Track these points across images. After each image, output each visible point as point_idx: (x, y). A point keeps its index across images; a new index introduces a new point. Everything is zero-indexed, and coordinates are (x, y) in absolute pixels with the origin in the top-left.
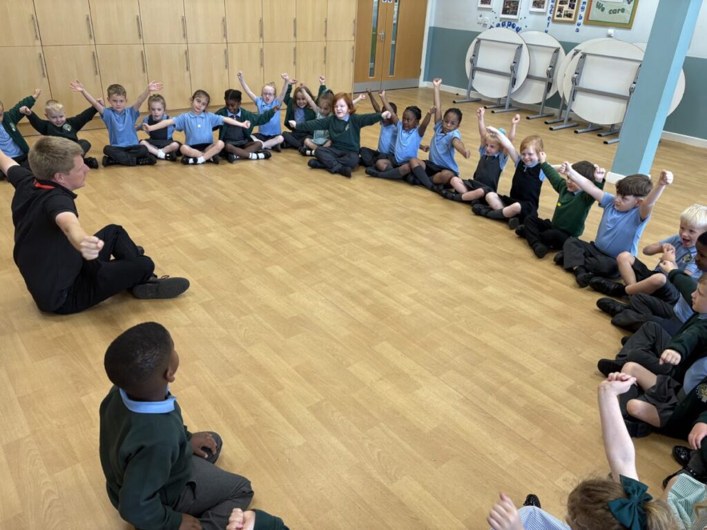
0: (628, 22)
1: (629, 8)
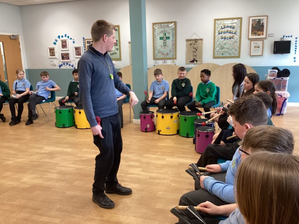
0: (119, 58)
1: (118, 52)
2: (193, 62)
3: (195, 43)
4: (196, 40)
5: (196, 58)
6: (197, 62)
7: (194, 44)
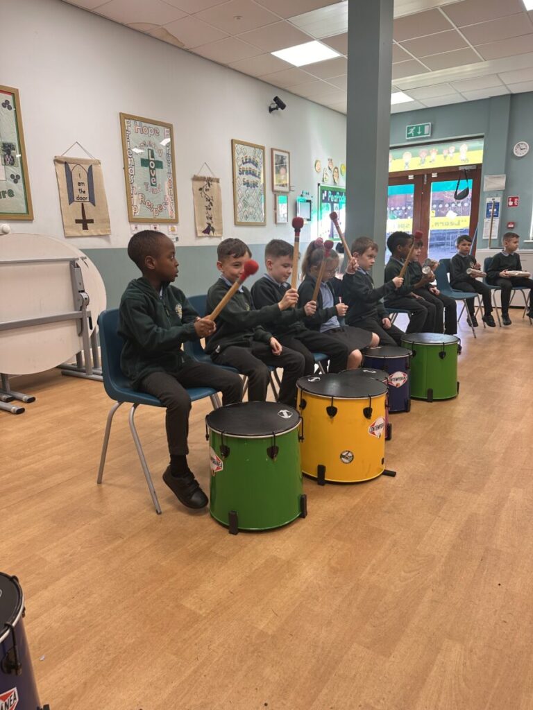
0: (25, 211)
1: (18, 188)
2: (209, 233)
3: (208, 188)
4: (209, 181)
5: (212, 222)
6: (213, 232)
7: (207, 190)
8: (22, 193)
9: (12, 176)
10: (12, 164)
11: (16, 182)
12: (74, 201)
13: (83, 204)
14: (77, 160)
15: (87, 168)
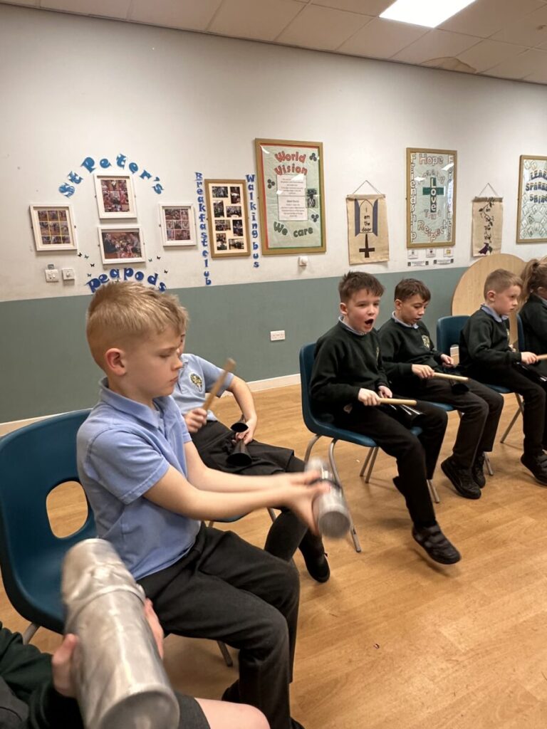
0: (320, 245)
1: (316, 226)
2: (485, 253)
3: (489, 207)
4: (491, 200)
5: (490, 242)
6: (491, 252)
7: (487, 210)
8: (319, 229)
9: (313, 216)
10: (314, 206)
11: (315, 221)
12: (359, 232)
13: (366, 235)
14: (366, 196)
15: (373, 202)
